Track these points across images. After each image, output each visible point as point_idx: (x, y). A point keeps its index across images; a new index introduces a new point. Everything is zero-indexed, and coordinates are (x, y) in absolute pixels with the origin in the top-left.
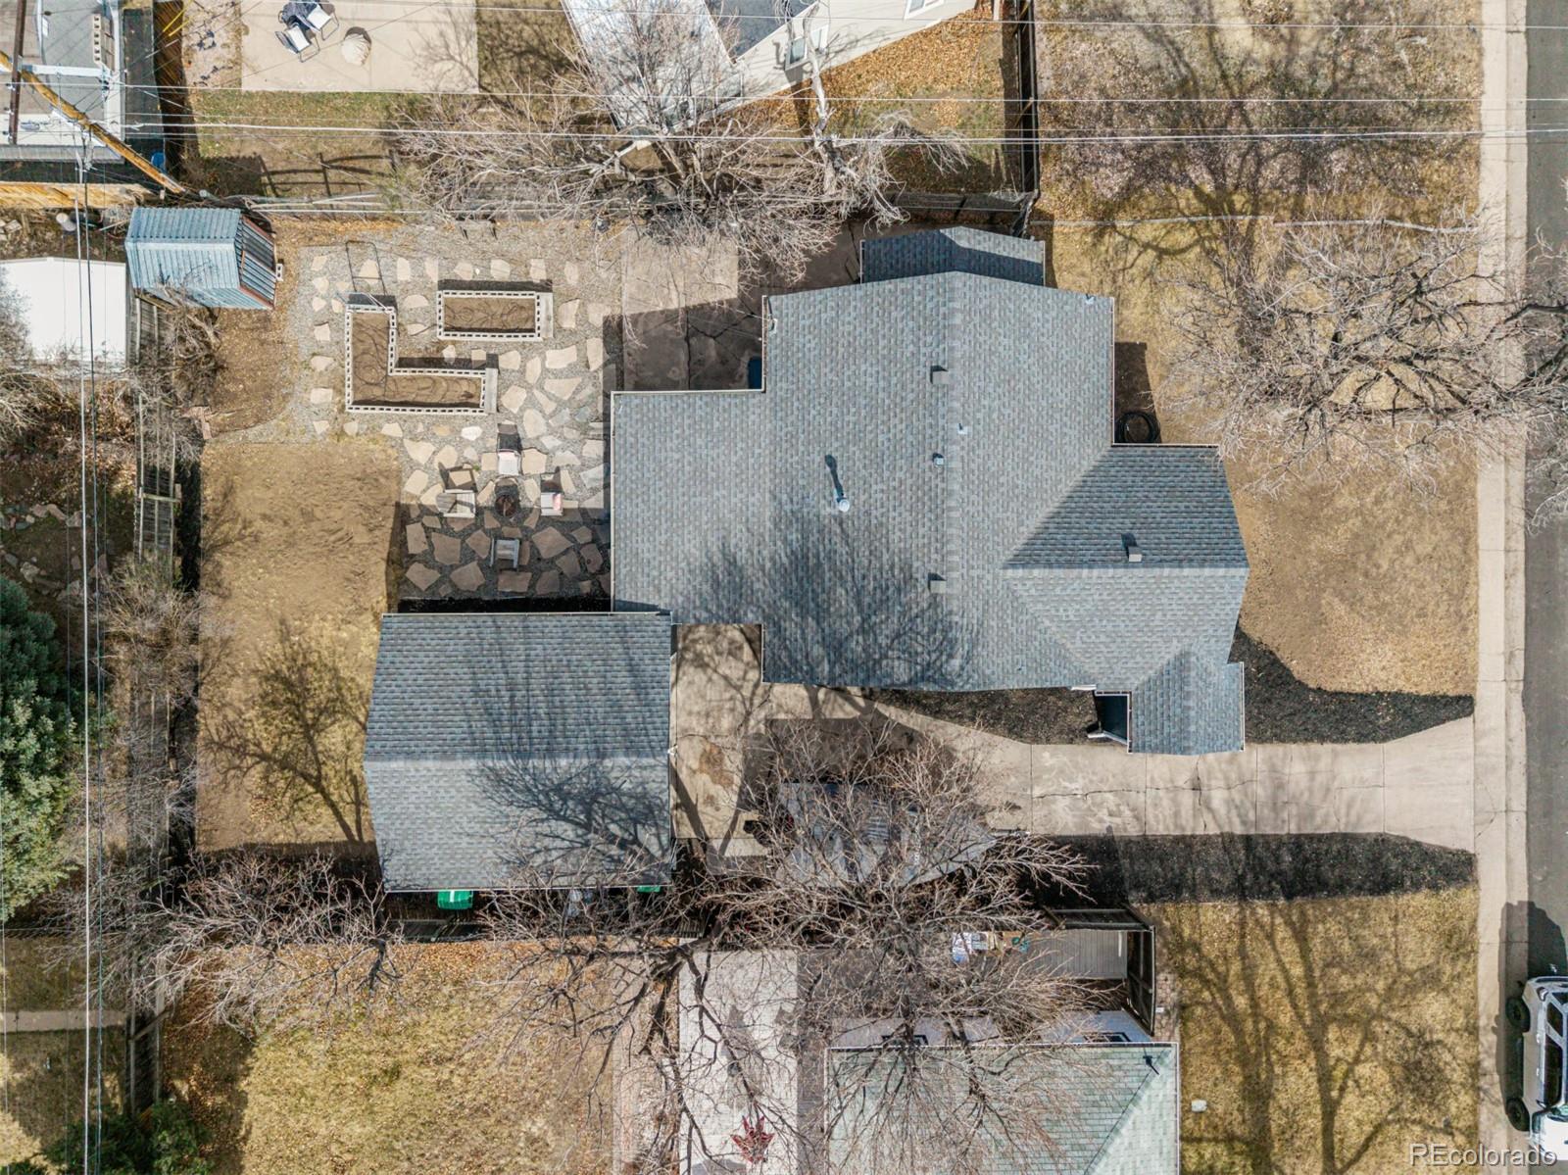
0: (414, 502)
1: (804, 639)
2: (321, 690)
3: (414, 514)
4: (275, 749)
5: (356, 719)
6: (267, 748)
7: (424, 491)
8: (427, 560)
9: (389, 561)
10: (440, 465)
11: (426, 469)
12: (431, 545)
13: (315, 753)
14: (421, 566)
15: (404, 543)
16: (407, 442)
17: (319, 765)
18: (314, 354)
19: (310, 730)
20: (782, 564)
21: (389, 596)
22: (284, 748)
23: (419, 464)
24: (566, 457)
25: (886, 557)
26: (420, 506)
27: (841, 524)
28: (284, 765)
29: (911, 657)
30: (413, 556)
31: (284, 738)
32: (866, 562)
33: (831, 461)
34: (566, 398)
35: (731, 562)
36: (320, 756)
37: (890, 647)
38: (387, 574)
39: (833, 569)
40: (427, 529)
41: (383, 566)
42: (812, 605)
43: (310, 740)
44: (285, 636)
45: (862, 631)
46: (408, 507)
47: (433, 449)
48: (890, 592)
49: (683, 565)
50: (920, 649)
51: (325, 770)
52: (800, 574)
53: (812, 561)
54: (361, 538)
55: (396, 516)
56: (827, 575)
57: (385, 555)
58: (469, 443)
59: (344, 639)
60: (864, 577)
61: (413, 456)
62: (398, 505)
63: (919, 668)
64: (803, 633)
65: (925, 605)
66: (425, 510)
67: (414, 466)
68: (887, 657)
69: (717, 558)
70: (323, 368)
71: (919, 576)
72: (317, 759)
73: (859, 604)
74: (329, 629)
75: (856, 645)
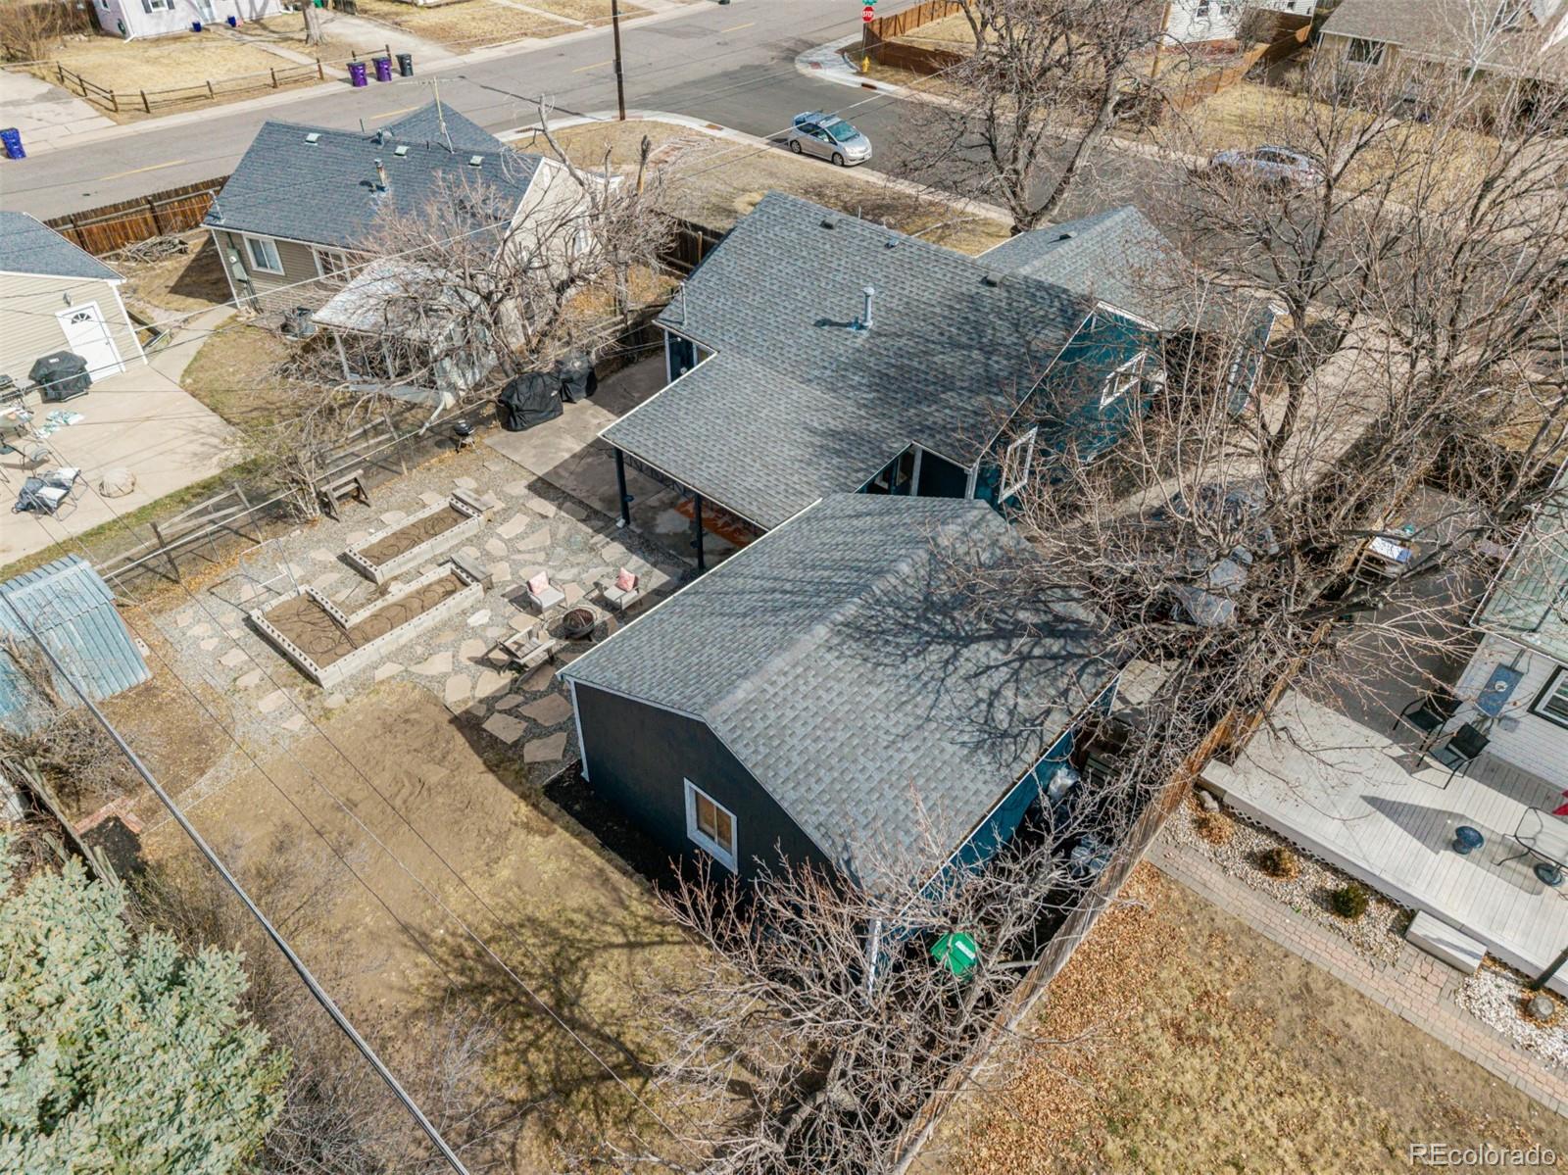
0: (470, 704)
1: (959, 409)
2: (530, 956)
3: (481, 712)
4: (531, 1081)
5: (612, 945)
6: (517, 1092)
7: (473, 688)
8: (536, 730)
9: (492, 768)
10: (470, 659)
11: (457, 670)
12: (527, 719)
13: (598, 1034)
14: (536, 742)
15: (494, 741)
16: (414, 669)
17: (616, 1042)
18: (235, 680)
19: (564, 1010)
20: (872, 401)
21: (524, 797)
22: (543, 1069)
23: (446, 675)
24: (594, 574)
25: (938, 310)
26: (481, 701)
27: (879, 335)
28: (563, 1088)
29: (1045, 322)
30: (516, 744)
31: (533, 1056)
32: (931, 327)
33: (823, 323)
34: (548, 542)
35: (834, 434)
36: (607, 1030)
37: (1023, 336)
38: (501, 780)
39: (911, 356)
40: (508, 712)
41: (491, 778)
42: (931, 388)
43: (575, 1024)
44: (422, 942)
45: (988, 354)
46: (467, 712)
47: (450, 653)
48: (972, 318)
49: (797, 465)
50: (1042, 313)
51: (628, 1039)
52: (894, 387)
53: (892, 372)
54: (435, 775)
55: (460, 729)
56: (915, 364)
57: (483, 768)
58: (484, 627)
59: (508, 881)
60: (942, 334)
61: (429, 673)
62: (455, 720)
63: (1059, 319)
64: (951, 408)
65: (1005, 294)
66: (490, 703)
67: (442, 679)
68: (1029, 343)
69: (817, 440)
70: (257, 681)
71: (974, 290)
72: (607, 1039)
73: (963, 347)
74: (481, 887)
75: (999, 365)
